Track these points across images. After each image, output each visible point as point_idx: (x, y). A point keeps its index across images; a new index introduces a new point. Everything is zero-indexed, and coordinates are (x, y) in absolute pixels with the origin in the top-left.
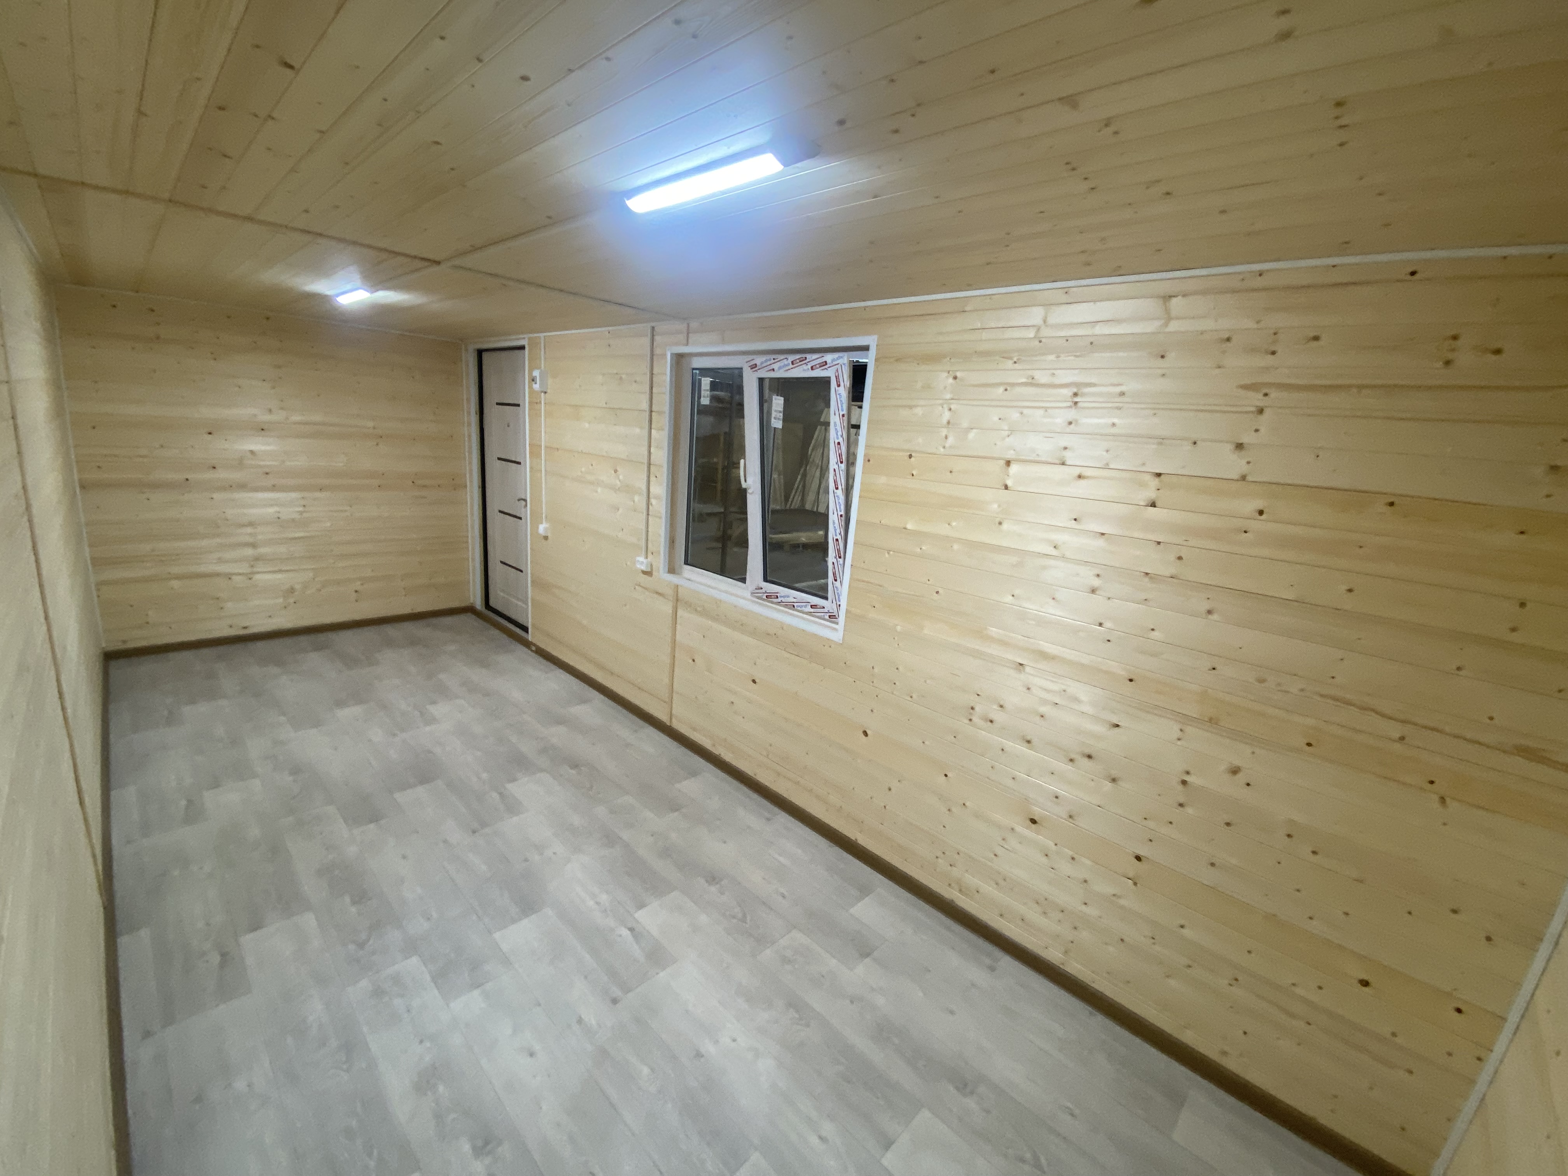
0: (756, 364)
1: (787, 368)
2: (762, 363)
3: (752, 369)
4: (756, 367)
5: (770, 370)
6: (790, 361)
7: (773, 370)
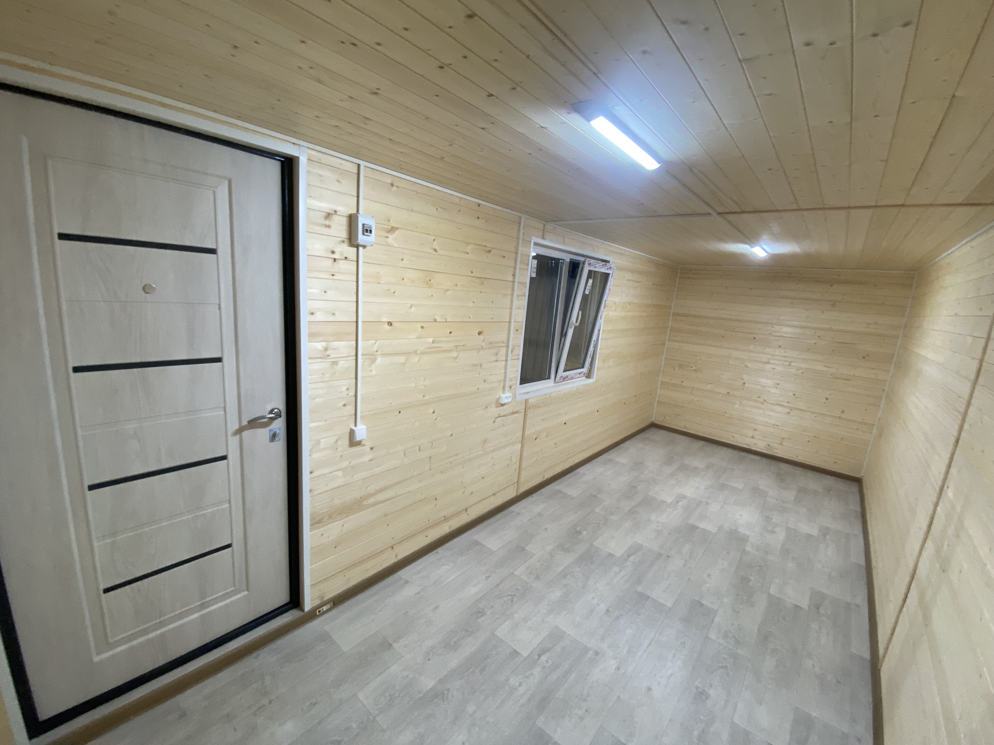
0: (591, 263)
1: (601, 267)
2: (593, 263)
3: (589, 265)
4: (590, 264)
5: (594, 267)
6: (602, 264)
7: (596, 267)
